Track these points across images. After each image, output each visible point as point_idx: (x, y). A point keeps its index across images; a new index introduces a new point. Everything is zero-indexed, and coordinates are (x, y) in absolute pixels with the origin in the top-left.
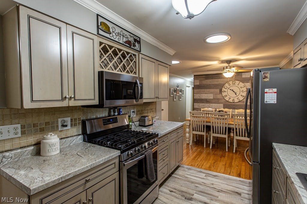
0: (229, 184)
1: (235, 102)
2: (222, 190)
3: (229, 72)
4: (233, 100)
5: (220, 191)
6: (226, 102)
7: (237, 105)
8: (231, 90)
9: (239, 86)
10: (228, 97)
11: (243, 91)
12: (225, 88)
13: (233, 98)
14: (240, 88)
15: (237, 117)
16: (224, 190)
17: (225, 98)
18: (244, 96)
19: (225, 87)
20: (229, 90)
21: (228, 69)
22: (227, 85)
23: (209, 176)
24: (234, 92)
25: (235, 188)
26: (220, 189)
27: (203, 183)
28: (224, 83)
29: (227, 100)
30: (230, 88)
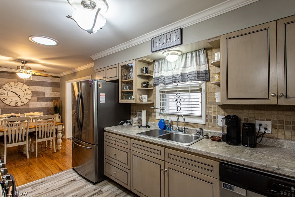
0: (60, 180)
1: (19, 105)
2: (60, 186)
3: (24, 73)
4: (15, 104)
5: (60, 188)
6: (5, 106)
7: (20, 109)
8: (12, 92)
9: (23, 89)
10: (9, 100)
11: (27, 94)
12: (4, 90)
13: (15, 102)
14: (24, 91)
15: (41, 120)
16: (62, 186)
17: (3, 101)
18: (29, 99)
19: (4, 88)
20: (9, 92)
21: (24, 69)
22: (6, 86)
23: (36, 186)
24: (17, 94)
25: (68, 179)
26: (58, 187)
27: (37, 194)
28: (3, 83)
29: (8, 103)
30: (11, 90)
